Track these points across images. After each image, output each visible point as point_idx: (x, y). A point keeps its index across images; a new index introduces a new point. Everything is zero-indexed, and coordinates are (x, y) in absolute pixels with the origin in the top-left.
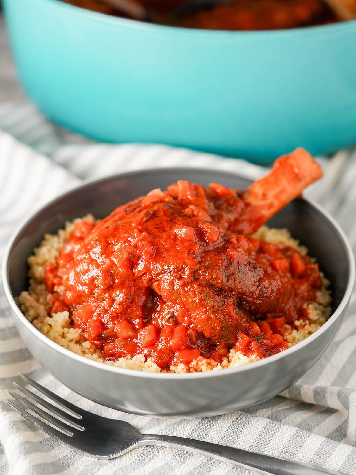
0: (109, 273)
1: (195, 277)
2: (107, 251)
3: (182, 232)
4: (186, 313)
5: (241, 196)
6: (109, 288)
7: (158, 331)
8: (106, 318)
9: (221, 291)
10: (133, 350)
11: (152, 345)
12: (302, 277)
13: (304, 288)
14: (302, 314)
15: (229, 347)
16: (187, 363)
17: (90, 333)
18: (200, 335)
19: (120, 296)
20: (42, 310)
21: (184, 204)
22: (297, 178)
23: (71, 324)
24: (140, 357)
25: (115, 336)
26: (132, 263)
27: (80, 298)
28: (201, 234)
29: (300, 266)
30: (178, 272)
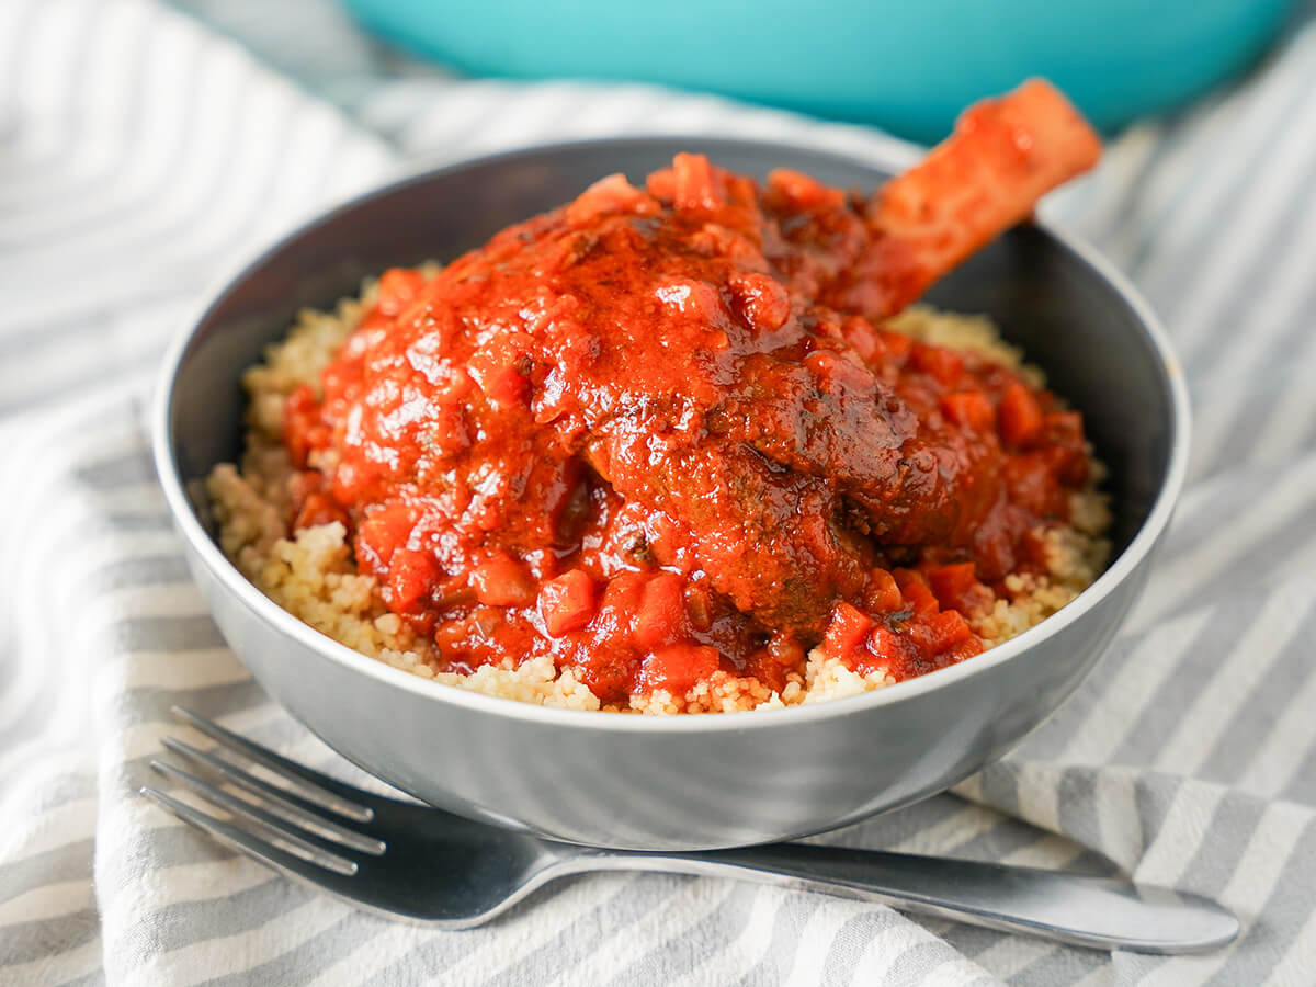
0: (459, 413)
1: (711, 428)
2: (456, 346)
3: (677, 295)
4: (680, 535)
5: (859, 208)
6: (461, 456)
7: (598, 589)
8: (448, 545)
9: (787, 474)
10: (520, 644)
11: (576, 628)
12: (1029, 448)
13: (1034, 481)
14: (1029, 557)
15: (808, 642)
16: (680, 689)
17: (398, 589)
18: (722, 604)
19: (489, 481)
20: (270, 517)
21: (690, 221)
22: (1022, 164)
23: (349, 561)
24: (540, 666)
25: (469, 600)
26: (526, 385)
27: (376, 484)
28: (736, 305)
29: (1028, 415)
30: (662, 413)
